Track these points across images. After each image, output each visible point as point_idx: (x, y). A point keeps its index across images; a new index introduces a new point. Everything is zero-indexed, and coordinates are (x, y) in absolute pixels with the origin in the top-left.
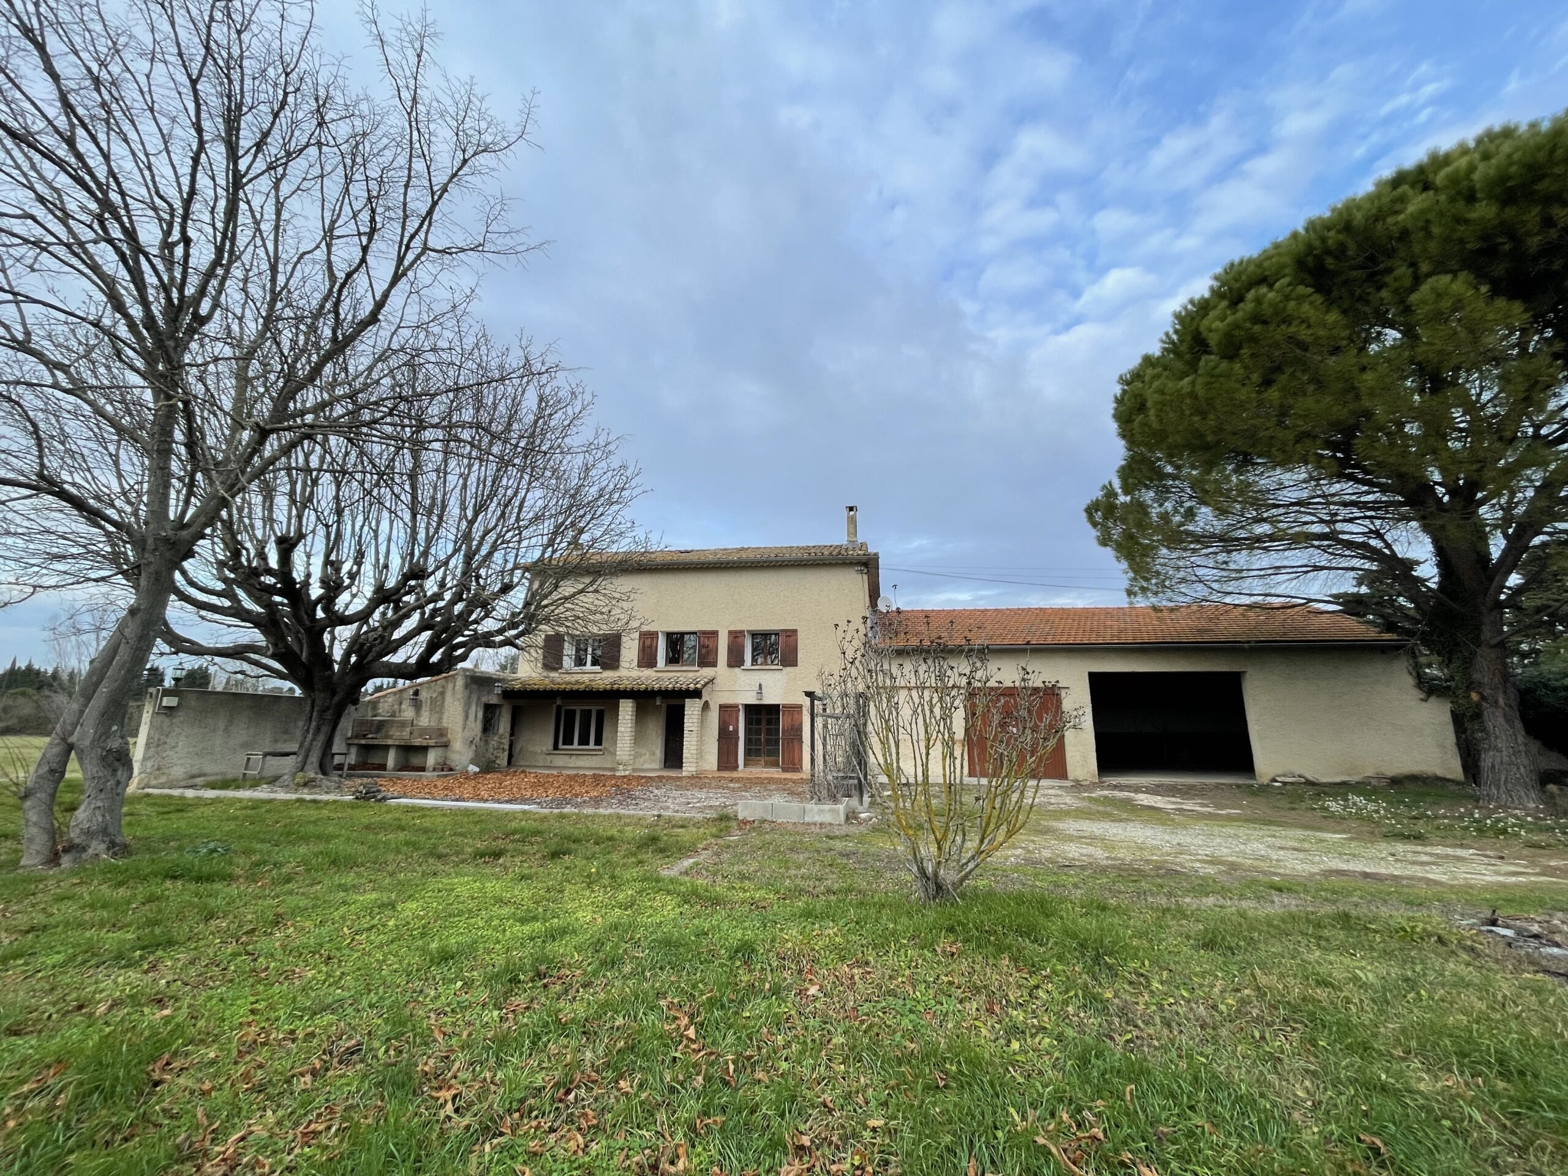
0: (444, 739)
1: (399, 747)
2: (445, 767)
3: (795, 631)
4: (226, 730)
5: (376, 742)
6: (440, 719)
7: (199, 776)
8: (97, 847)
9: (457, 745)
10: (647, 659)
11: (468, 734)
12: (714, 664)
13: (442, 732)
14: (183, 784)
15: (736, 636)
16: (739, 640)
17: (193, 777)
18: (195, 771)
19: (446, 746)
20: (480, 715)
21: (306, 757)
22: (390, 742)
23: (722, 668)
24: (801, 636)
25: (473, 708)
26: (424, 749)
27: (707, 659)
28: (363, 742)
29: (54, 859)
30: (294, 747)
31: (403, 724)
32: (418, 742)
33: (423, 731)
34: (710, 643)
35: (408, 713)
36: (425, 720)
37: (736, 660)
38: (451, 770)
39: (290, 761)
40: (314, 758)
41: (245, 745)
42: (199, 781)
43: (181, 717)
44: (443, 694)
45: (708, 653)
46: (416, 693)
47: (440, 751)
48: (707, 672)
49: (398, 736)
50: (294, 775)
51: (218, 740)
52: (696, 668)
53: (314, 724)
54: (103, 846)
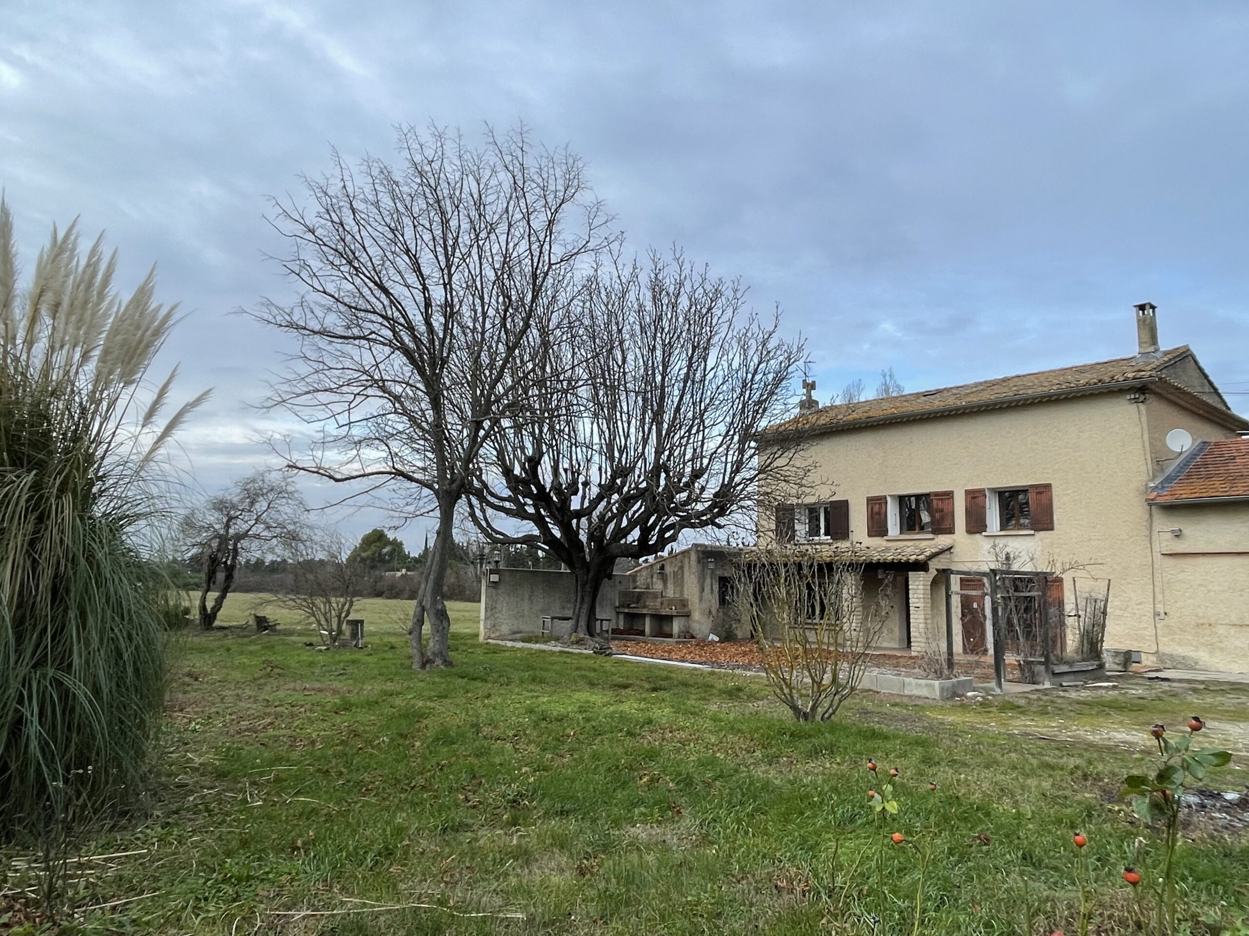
0: (686, 610)
1: (652, 616)
2: (688, 635)
3: (1048, 487)
4: (530, 599)
5: (635, 611)
6: (682, 591)
7: (518, 633)
8: (439, 662)
9: (696, 615)
10: (877, 528)
11: (705, 605)
12: (951, 531)
13: (684, 603)
14: (510, 637)
15: (975, 497)
16: (979, 500)
17: (514, 633)
18: (515, 629)
19: (688, 616)
20: (716, 588)
21: (577, 621)
22: (645, 611)
23: (960, 538)
24: (1055, 492)
25: (708, 581)
26: (669, 618)
27: (942, 525)
28: (626, 611)
29: (423, 666)
30: (569, 613)
31: (655, 596)
32: (665, 611)
33: (671, 602)
34: (944, 506)
35: (658, 586)
36: (670, 593)
37: (976, 525)
38: (693, 637)
39: (569, 625)
40: (583, 623)
41: (543, 611)
42: (518, 636)
43: (502, 589)
44: (681, 568)
45: (942, 519)
46: (662, 568)
47: (683, 620)
48: (943, 541)
49: (653, 605)
50: (570, 635)
51: (526, 606)
52: (931, 536)
53: (579, 594)
54: (440, 662)
